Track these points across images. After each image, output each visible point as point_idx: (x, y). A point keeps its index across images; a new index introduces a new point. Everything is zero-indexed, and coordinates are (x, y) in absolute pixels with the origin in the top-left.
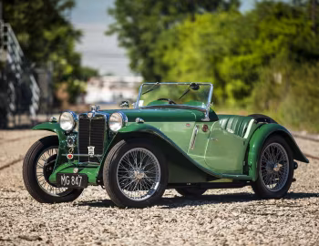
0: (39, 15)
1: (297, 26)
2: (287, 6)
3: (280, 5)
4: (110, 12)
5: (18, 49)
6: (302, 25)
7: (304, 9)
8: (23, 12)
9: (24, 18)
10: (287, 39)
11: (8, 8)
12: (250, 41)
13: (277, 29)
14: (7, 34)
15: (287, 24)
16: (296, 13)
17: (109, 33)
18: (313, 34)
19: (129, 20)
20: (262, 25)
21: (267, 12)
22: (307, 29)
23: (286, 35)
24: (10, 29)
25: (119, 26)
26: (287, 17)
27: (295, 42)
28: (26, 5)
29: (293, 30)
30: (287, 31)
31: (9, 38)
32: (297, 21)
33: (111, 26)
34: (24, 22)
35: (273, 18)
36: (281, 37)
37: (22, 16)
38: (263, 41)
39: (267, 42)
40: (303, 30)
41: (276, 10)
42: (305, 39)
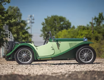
0: (19, 30)
1: (88, 32)
2: (85, 27)
3: (83, 27)
4: (41, 31)
5: (13, 38)
6: (89, 32)
7: (90, 28)
8: (15, 29)
9: (16, 30)
10: (85, 35)
11: (11, 28)
12: (76, 36)
13: (83, 33)
14: (10, 34)
15: (86, 32)
16: (88, 29)
17: (41, 36)
18: (92, 34)
19: (46, 32)
20: (79, 32)
21: (80, 28)
22: (91, 33)
23: (85, 34)
24: (11, 33)
25: (44, 34)
26: (86, 30)
27: (88, 36)
28: (16, 27)
29: (87, 33)
30: (85, 33)
31: (11, 35)
32: (88, 31)
33: (41, 34)
34: (15, 32)
35: (82, 30)
36: (84, 35)
37: (15, 30)
38: (80, 36)
39: (81, 36)
40: (90, 33)
41: (83, 28)
42: (90, 35)
